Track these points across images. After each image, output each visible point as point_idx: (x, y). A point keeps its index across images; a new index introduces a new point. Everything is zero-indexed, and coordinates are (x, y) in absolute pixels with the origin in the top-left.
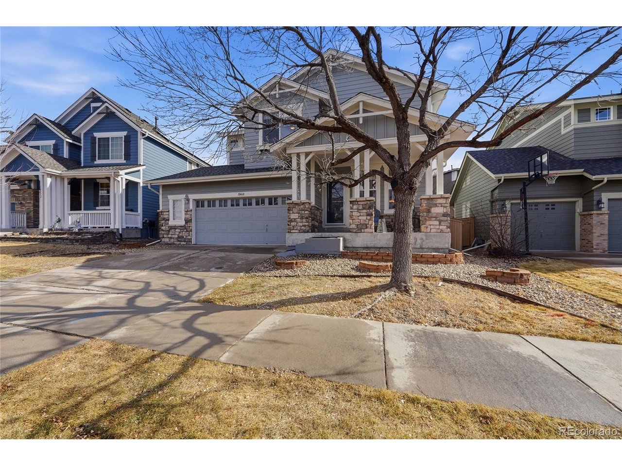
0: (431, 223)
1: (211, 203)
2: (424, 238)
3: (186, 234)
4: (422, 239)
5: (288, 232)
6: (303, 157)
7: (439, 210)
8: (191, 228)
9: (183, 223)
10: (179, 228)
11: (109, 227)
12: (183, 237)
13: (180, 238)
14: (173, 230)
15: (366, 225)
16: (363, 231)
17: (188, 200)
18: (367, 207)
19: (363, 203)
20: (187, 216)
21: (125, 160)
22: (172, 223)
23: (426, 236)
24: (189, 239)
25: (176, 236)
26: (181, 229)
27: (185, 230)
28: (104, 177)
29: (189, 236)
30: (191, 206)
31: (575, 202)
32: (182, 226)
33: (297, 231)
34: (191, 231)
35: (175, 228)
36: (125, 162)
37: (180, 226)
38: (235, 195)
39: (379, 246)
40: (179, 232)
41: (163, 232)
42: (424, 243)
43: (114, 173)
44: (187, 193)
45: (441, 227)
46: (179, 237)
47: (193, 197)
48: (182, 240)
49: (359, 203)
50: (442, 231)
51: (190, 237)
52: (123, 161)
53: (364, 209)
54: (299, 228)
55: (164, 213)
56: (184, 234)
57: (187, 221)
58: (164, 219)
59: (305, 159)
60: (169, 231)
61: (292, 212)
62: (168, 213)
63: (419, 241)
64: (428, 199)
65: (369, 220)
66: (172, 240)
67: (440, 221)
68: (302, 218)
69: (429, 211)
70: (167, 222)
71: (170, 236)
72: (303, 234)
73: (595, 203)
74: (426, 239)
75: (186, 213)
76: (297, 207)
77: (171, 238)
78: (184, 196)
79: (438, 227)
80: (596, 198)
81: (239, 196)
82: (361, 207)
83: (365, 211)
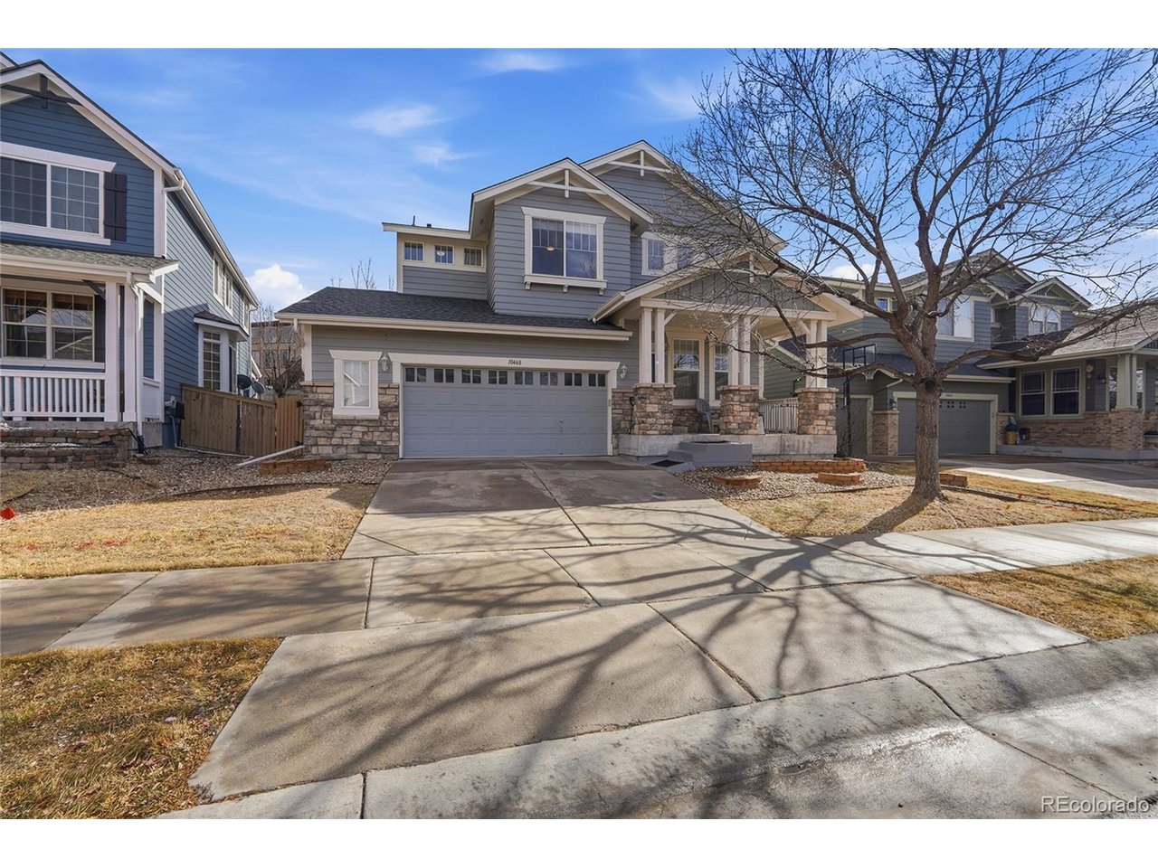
0: (819, 422)
1: (444, 375)
2: (812, 441)
3: (385, 436)
4: (810, 443)
5: (643, 434)
6: (660, 316)
7: (824, 407)
8: (395, 424)
9: (374, 412)
10: (366, 423)
11: (102, 419)
12: (375, 443)
13: (364, 446)
14: (344, 428)
15: (749, 423)
16: (746, 431)
17: (389, 364)
18: (751, 400)
19: (746, 393)
20: (387, 399)
21: (106, 237)
22: (339, 411)
23: (814, 439)
24: (392, 447)
25: (356, 442)
26: (368, 427)
27: (381, 429)
28: (80, 279)
29: (391, 440)
30: (397, 377)
31: (866, 400)
32: (375, 420)
33: (656, 432)
34: (397, 429)
35: (352, 423)
36: (108, 242)
37: (367, 420)
38: (502, 362)
39: (764, 453)
40: (364, 433)
41: (315, 433)
42: (812, 448)
43: (133, 273)
44: (385, 351)
45: (828, 428)
46: (363, 444)
47: (399, 359)
48: (372, 450)
49: (742, 393)
50: (828, 433)
51: (393, 444)
52: (99, 239)
53: (747, 401)
54: (659, 427)
55: (319, 390)
56: (378, 437)
57: (385, 409)
58: (318, 403)
59: (665, 318)
60: (334, 430)
61: (648, 401)
62: (330, 390)
63: (807, 446)
64: (816, 392)
65: (754, 417)
66: (342, 451)
67: (827, 421)
68: (664, 412)
69: (816, 408)
70: (329, 409)
71: (335, 441)
72: (666, 436)
73: (889, 402)
74: (815, 443)
75: (382, 391)
76: (656, 393)
77: (339, 446)
78: (377, 355)
79: (824, 428)
80: (889, 397)
81: (511, 366)
82: (743, 400)
83: (748, 404)
